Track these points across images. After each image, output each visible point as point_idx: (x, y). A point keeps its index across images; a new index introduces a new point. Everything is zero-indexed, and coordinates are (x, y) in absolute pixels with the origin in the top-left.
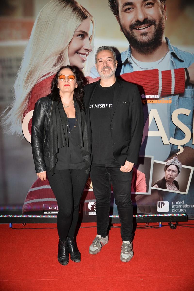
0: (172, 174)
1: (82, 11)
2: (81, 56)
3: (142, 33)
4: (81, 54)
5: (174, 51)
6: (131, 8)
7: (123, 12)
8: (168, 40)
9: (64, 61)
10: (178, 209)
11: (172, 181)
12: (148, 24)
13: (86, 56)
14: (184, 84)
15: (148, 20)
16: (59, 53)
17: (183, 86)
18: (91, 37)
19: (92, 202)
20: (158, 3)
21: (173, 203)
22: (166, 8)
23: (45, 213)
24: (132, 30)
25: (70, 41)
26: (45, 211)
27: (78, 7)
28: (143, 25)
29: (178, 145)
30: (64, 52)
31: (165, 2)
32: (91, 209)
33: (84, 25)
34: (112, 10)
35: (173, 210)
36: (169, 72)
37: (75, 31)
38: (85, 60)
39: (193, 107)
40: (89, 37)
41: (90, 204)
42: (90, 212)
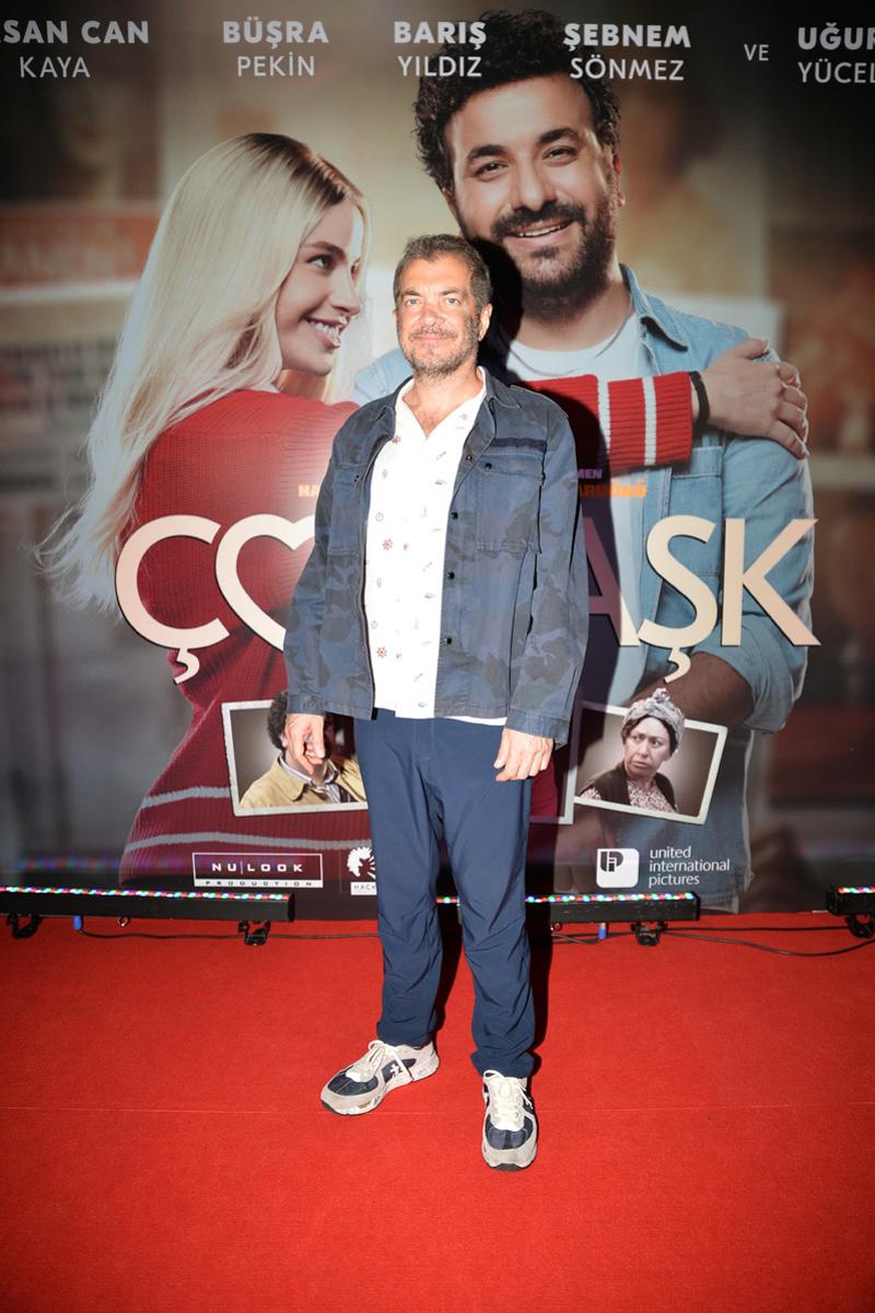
0: (648, 751)
1: (326, 176)
2: (321, 332)
3: (538, 249)
4: (320, 326)
5: (650, 310)
6: (496, 167)
7: (470, 179)
8: (628, 274)
9: (260, 350)
10: (670, 877)
11: (649, 777)
12: (559, 220)
13: (341, 330)
14: (690, 430)
15: (557, 204)
16: (245, 323)
17: (686, 437)
18: (357, 265)
19: (364, 848)
20: (591, 148)
21: (654, 855)
22: (621, 166)
23: (199, 883)
24: (500, 240)
25: (285, 277)
26: (197, 877)
27: (312, 163)
28: (540, 223)
29: (671, 649)
30: (262, 318)
31: (617, 144)
32: (360, 871)
33: (329, 225)
34: (429, 171)
35: (653, 881)
36: (636, 385)
37: (300, 246)
38: (335, 344)
39: (724, 512)
40: (351, 264)
41: (357, 856)
42: (356, 884)
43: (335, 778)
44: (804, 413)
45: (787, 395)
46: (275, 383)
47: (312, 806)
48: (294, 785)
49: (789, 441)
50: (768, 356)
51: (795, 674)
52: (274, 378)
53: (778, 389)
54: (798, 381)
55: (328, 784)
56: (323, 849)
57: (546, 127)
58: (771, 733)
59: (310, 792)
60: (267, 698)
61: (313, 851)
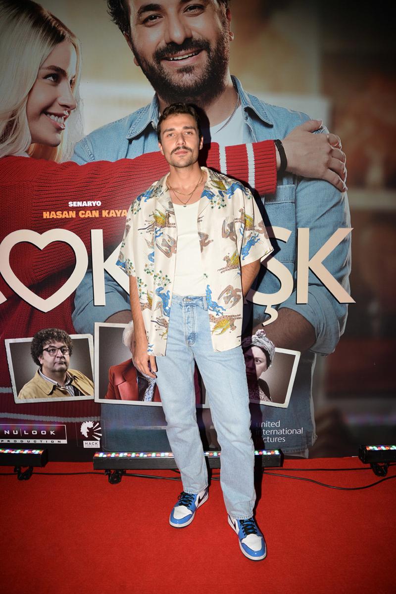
1: (53, 24)
2: (54, 120)
3: (181, 68)
4: (53, 116)
5: (251, 104)
6: (155, 17)
7: (140, 26)
8: (237, 82)
9: (18, 132)
10: (268, 438)
11: (254, 381)
12: (194, 49)
13: (65, 119)
14: (275, 175)
15: (193, 40)
16: (9, 115)
17: (273, 179)
18: (73, 79)
19: (90, 422)
20: (213, 5)
21: (258, 426)
22: (231, 16)
24: (159, 63)
25: (31, 87)
27: (45, 16)
28: (183, 52)
29: (266, 306)
30: (19, 113)
32: (88, 435)
33: (57, 56)
34: (115, 21)
36: (243, 148)
37: (39, 69)
38: (62, 127)
39: (297, 224)
40: (70, 79)
41: (85, 427)
42: (86, 442)
43: (71, 382)
44: (345, 164)
45: (334, 154)
46: (27, 152)
47: (59, 398)
48: (48, 386)
49: (335, 182)
50: (322, 130)
51: (341, 321)
52: (26, 150)
53: (328, 150)
54: (340, 145)
55: (67, 385)
56: (66, 422)
58: (327, 355)
59: (57, 390)
60: (30, 337)
61: (61, 423)
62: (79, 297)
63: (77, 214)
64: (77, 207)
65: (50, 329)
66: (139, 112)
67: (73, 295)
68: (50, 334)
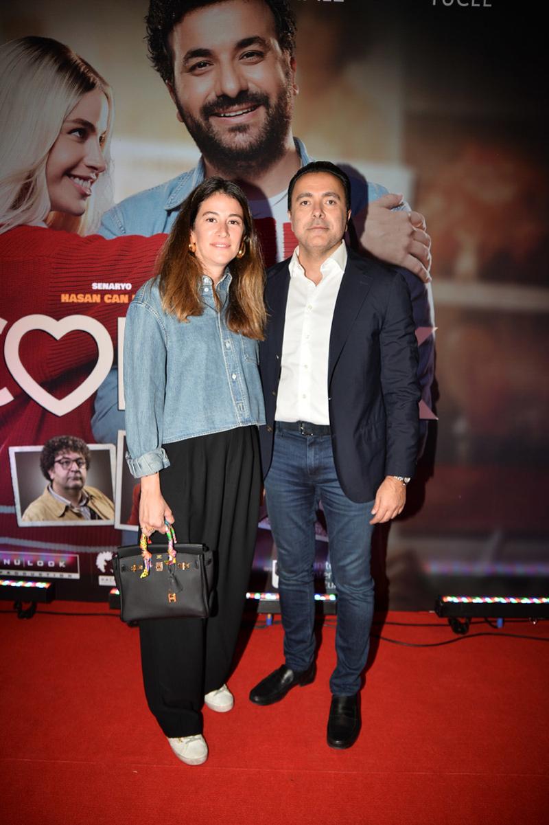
1: (82, 69)
2: (78, 184)
3: (234, 126)
4: (77, 179)
6: (205, 65)
7: (186, 74)
8: (300, 145)
9: (35, 197)
10: (325, 582)
12: (250, 104)
13: (92, 183)
15: (249, 93)
16: (25, 177)
18: (104, 136)
19: (108, 553)
20: (274, 52)
22: (296, 66)
24: (207, 119)
25: (53, 144)
27: (72, 60)
28: (236, 107)
30: (35, 176)
31: (293, 49)
32: (105, 569)
33: (85, 107)
34: (156, 68)
37: (64, 121)
38: (88, 193)
40: (99, 135)
41: (103, 558)
42: (103, 577)
43: (87, 502)
44: (429, 249)
45: (416, 236)
46: (45, 221)
47: (71, 521)
48: (59, 506)
49: (417, 270)
50: (402, 207)
52: (43, 218)
53: (409, 231)
54: (424, 225)
55: (82, 506)
56: (79, 551)
57: (241, 36)
59: (70, 512)
60: (40, 444)
61: (73, 553)
62: (101, 398)
63: (102, 298)
64: (102, 290)
65: (64, 437)
66: (181, 178)
67: (94, 396)
68: (64, 442)
